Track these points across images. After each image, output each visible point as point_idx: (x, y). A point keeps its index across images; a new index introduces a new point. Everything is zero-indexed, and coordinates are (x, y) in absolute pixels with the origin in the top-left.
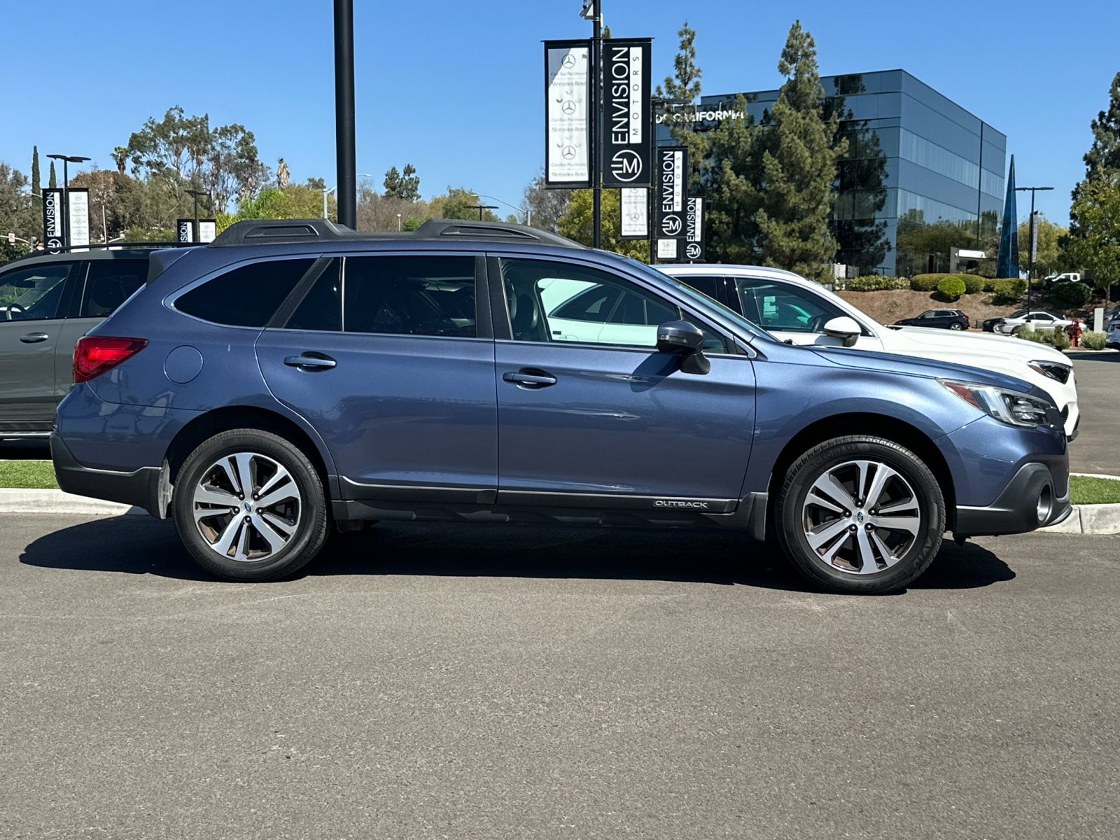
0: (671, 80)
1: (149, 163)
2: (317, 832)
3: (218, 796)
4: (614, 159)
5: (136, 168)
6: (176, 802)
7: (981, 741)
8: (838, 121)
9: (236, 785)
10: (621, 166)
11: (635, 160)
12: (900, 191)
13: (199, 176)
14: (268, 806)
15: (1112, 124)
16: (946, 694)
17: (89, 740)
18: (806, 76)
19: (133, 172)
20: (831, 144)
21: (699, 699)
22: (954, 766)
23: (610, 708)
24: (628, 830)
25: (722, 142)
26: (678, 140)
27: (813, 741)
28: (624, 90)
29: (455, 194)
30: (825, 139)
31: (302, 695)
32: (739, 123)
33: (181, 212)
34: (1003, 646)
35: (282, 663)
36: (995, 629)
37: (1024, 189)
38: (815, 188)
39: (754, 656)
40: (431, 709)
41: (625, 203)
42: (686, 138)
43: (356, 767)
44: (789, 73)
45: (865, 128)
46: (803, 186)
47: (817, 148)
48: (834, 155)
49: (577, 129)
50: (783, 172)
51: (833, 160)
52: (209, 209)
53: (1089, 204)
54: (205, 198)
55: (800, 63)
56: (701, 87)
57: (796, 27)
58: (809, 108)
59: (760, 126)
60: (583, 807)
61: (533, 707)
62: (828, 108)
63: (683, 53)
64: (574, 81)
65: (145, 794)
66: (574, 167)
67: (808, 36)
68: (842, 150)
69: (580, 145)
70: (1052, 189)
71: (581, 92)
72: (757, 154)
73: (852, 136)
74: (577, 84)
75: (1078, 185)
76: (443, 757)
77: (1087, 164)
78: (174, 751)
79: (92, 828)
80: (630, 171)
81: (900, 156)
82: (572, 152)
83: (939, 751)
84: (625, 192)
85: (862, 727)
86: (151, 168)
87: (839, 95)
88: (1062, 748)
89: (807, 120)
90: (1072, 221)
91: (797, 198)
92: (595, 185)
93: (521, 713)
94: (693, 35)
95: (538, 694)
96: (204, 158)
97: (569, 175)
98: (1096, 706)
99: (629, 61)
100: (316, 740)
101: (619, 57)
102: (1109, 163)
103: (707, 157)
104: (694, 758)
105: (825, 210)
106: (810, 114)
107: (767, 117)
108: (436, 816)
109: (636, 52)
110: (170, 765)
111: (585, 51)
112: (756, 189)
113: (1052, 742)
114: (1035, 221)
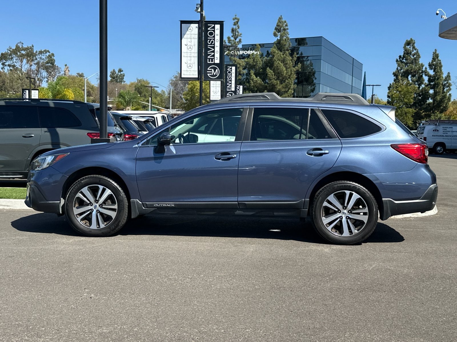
0: (230, 38)
1: (9, 66)
2: (106, 324)
3: (65, 312)
4: (208, 69)
5: (3, 67)
6: (49, 314)
7: (353, 290)
8: (297, 56)
9: (72, 307)
10: (211, 72)
11: (217, 70)
12: (321, 85)
13: (30, 71)
14: (85, 315)
15: (404, 60)
16: (340, 274)
17: (10, 292)
18: (285, 38)
19: (2, 69)
20: (294, 65)
21: (248, 276)
22: (343, 299)
23: (214, 280)
24: (224, 321)
25: (250, 63)
26: (232, 62)
27: (291, 290)
28: (212, 42)
29: (140, 81)
30: (292, 63)
31: (94, 276)
32: (257, 55)
33: (22, 86)
34: (361, 257)
35: (84, 264)
36: (358, 252)
37: (369, 85)
38: (288, 83)
39: (268, 261)
40: (145, 281)
41: (212, 87)
42: (236, 61)
43: (118, 301)
44: (277, 36)
45: (307, 59)
46: (282, 82)
47: (288, 67)
48: (295, 70)
49: (193, 57)
50: (274, 76)
51: (295, 72)
52: (34, 85)
53: (395, 92)
54: (33, 80)
55: (282, 32)
56: (241, 41)
57: (280, 18)
58: (285, 51)
59: (266, 57)
60: (206, 313)
61: (184, 280)
62: (293, 51)
63: (235, 27)
64: (192, 37)
65: (36, 311)
66: (192, 72)
67: (285, 22)
68: (298, 68)
69: (195, 63)
70: (380, 85)
71: (195, 42)
72: (264, 69)
73: (302, 62)
74: (194, 38)
75: (390, 84)
76: (151, 297)
77: (394, 76)
78: (45, 296)
79: (17, 323)
80: (215, 74)
81: (321, 71)
82: (191, 66)
83: (337, 293)
84: (212, 82)
85: (309, 285)
86: (10, 67)
87: (297, 46)
88: (382, 293)
89: (285, 55)
90: (388, 98)
91: (280, 87)
92: (200, 79)
93: (180, 282)
94: (239, 20)
95: (186, 275)
96: (32, 63)
97: (190, 75)
98: (395, 278)
99: (215, 30)
100: (101, 292)
101: (211, 28)
102: (403, 76)
103: (244, 69)
104: (247, 297)
105: (291, 91)
106: (286, 53)
107: (268, 54)
108: (151, 317)
109: (217, 27)
110: (45, 301)
111: (197, 25)
112: (264, 82)
113: (378, 290)
114: (374, 98)
